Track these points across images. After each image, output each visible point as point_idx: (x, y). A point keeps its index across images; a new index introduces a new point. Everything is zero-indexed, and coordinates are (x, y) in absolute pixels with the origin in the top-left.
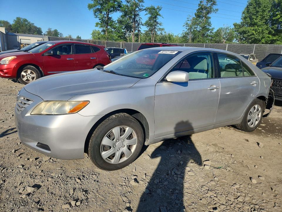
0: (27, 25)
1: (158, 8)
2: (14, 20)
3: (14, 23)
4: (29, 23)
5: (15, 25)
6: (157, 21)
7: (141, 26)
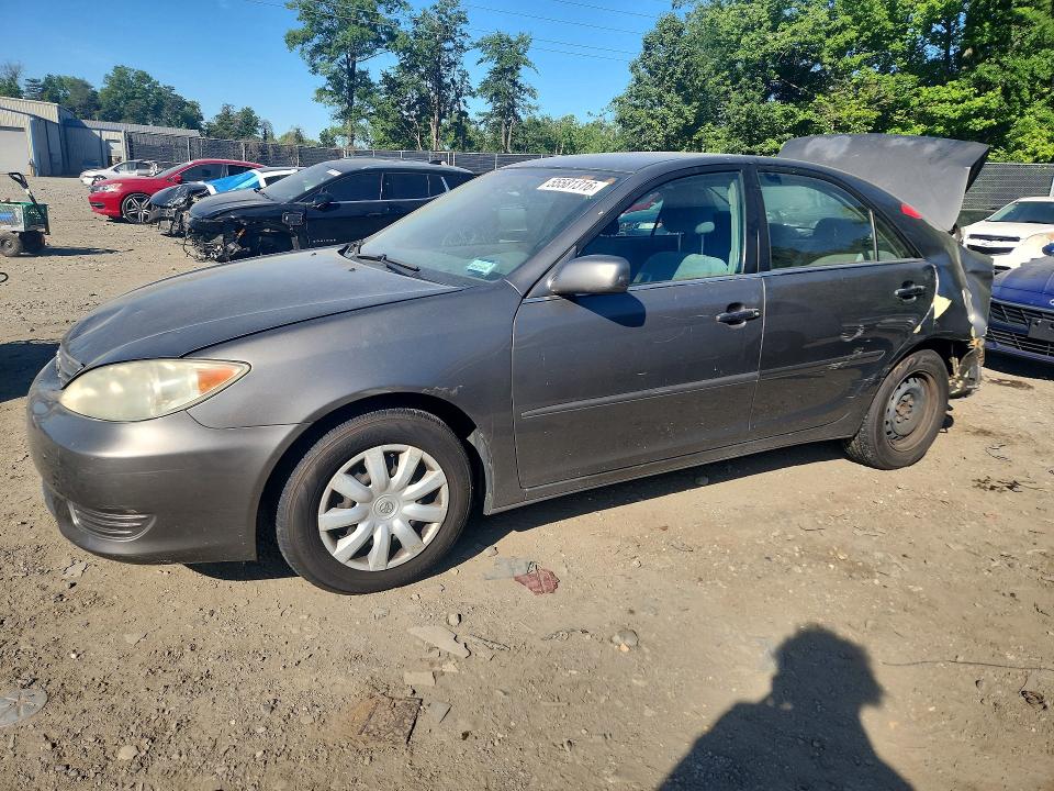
0: (148, 91)
1: (522, 40)
2: (107, 77)
3: (105, 86)
4: (154, 86)
5: (108, 93)
6: (520, 81)
7: (468, 98)
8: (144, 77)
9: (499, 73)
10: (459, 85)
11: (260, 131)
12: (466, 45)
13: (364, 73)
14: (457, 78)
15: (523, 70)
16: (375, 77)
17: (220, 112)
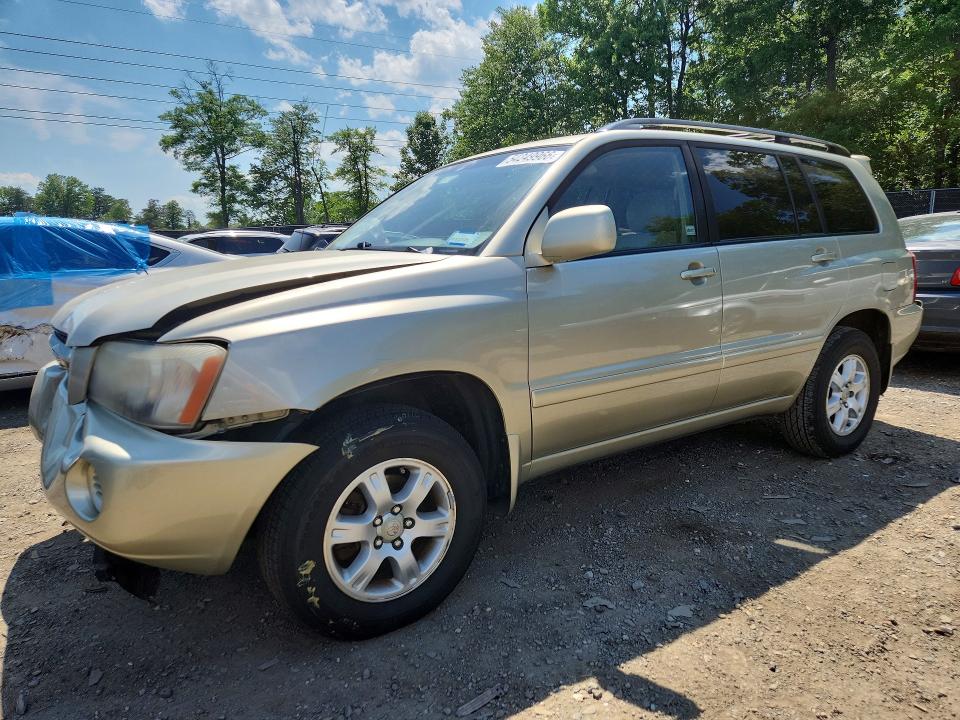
8: (73, 182)
9: (354, 160)
10: (318, 172)
11: (185, 220)
12: (320, 139)
13: (233, 168)
14: (317, 166)
15: (372, 156)
16: (244, 171)
17: (147, 207)
